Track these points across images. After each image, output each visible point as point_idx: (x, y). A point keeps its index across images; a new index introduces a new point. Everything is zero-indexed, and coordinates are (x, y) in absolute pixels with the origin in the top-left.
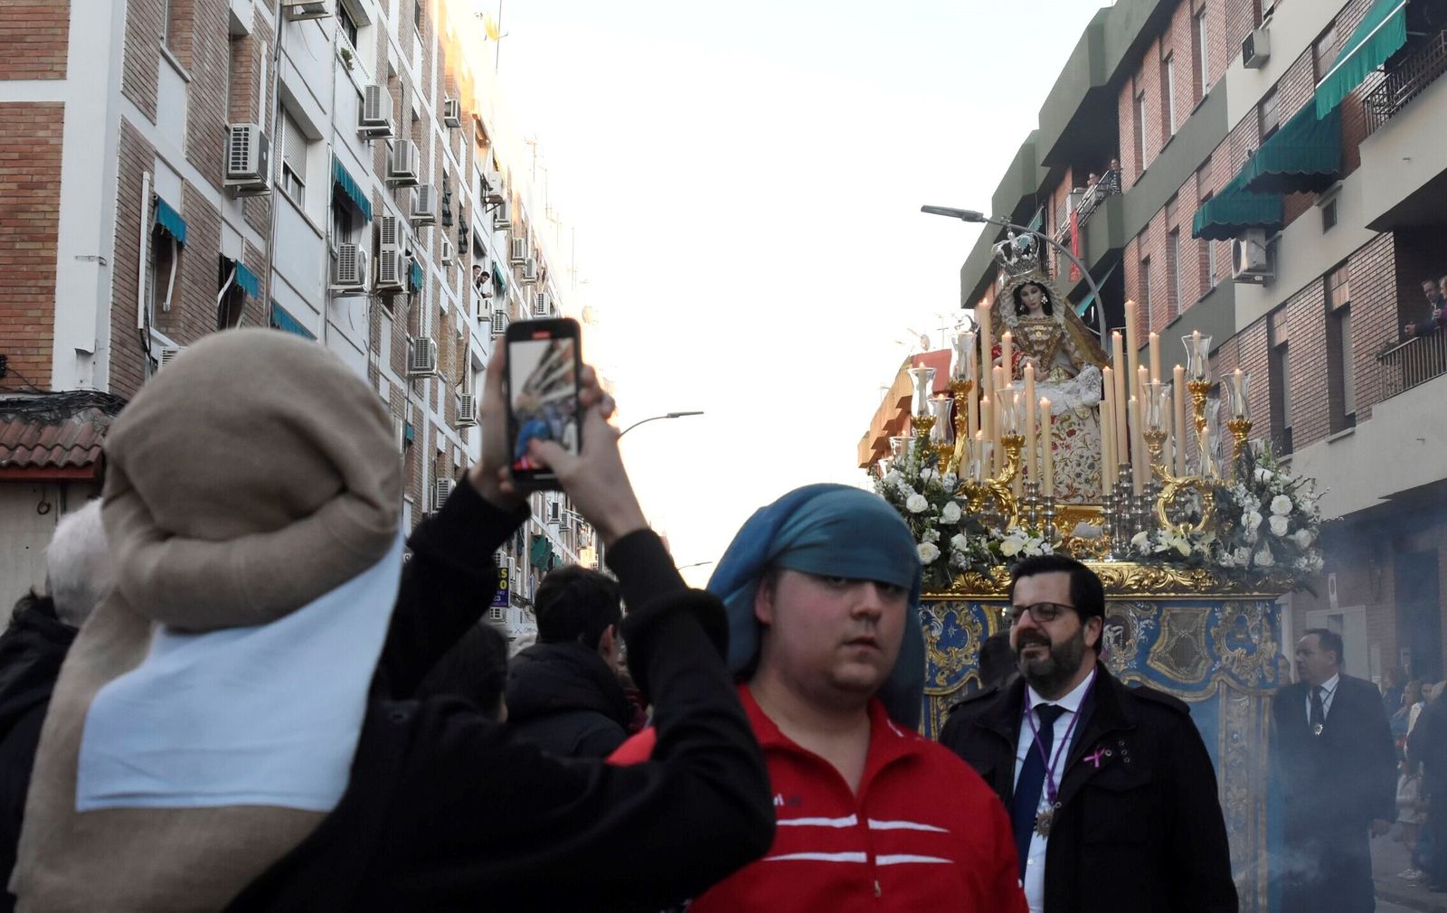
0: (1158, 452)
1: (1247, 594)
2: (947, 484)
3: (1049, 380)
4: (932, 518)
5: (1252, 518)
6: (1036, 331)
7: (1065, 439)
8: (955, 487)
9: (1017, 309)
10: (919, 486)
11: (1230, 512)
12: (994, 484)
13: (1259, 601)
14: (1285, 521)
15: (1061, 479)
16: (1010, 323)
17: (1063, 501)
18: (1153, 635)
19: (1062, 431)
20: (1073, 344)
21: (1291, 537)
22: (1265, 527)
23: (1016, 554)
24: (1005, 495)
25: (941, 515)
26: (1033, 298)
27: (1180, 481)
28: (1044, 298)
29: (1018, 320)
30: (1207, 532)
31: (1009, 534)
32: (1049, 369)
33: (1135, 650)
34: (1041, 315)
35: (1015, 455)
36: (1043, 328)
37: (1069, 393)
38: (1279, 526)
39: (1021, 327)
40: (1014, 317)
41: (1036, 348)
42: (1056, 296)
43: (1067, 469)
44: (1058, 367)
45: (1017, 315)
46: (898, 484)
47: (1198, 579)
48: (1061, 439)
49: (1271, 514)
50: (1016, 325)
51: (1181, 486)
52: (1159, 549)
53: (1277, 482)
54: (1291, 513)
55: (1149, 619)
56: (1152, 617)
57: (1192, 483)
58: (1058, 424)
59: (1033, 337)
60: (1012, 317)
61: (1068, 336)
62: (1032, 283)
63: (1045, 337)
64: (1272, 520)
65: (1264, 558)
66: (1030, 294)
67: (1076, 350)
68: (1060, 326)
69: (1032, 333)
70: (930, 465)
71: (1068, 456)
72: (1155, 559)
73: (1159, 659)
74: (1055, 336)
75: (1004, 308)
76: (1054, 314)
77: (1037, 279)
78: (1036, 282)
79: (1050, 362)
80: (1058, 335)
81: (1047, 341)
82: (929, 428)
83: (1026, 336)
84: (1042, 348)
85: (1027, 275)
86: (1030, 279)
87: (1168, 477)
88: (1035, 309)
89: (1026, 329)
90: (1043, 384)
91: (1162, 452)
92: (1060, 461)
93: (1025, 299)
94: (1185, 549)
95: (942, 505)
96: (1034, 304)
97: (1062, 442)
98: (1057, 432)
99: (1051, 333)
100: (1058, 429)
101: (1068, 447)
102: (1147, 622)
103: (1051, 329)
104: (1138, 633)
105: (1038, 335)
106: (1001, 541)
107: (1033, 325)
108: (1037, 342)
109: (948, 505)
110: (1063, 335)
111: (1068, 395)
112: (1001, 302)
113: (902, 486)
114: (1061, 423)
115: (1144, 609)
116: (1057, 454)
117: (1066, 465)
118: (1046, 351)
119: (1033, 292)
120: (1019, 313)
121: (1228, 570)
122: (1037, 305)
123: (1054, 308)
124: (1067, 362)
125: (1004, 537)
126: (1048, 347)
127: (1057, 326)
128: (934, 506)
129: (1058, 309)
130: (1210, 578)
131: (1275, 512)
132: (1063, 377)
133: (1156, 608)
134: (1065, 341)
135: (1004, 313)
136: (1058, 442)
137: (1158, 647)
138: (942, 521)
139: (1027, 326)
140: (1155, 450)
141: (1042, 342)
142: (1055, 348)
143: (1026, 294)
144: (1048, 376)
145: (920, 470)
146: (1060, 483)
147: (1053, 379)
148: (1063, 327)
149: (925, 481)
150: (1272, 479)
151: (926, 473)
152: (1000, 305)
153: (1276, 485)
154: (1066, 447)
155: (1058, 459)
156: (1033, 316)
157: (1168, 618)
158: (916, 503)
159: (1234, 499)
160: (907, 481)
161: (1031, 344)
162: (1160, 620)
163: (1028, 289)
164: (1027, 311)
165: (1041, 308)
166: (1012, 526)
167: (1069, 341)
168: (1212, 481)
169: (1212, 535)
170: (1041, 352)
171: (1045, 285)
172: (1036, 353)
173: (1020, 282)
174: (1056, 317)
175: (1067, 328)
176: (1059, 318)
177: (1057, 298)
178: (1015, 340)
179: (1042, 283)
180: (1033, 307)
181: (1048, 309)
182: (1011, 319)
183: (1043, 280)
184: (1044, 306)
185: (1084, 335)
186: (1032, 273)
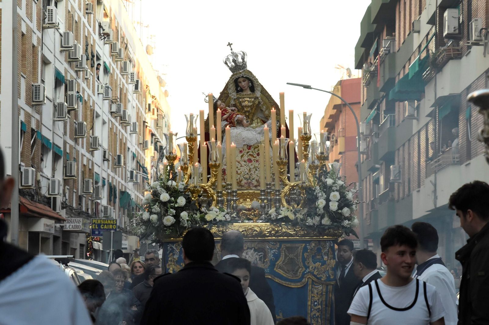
1: (321, 237)
2: (180, 187)
3: (252, 126)
4: (171, 204)
5: (321, 203)
6: (246, 101)
7: (256, 157)
8: (185, 189)
9: (236, 89)
10: (168, 189)
11: (312, 199)
12: (205, 186)
13: (327, 240)
14: (337, 204)
15: (253, 178)
16: (233, 97)
18: (277, 257)
19: (255, 153)
20: (264, 107)
21: (340, 211)
22: (327, 207)
23: (213, 220)
24: (210, 191)
25: (176, 202)
26: (244, 84)
27: (292, 184)
28: (250, 84)
29: (237, 95)
30: (303, 209)
31: (210, 210)
32: (252, 120)
33: (269, 263)
34: (249, 92)
35: (215, 172)
36: (248, 99)
37: (259, 133)
38: (334, 206)
39: (238, 98)
40: (235, 94)
41: (246, 109)
42: (256, 83)
43: (257, 172)
44: (257, 118)
45: (237, 92)
46: (157, 188)
47: (297, 231)
48: (254, 157)
49: (330, 201)
50: (235, 98)
51: (293, 186)
52: (280, 217)
53: (336, 185)
54: (339, 200)
55: (275, 249)
56: (277, 248)
57: (297, 185)
58: (252, 149)
59: (244, 104)
60: (234, 94)
61: (262, 103)
62: (243, 77)
63: (250, 104)
64: (331, 204)
65: (326, 221)
66: (242, 82)
67: (266, 110)
68: (258, 98)
69: (244, 102)
70: (174, 179)
71: (257, 165)
72: (277, 221)
73: (280, 268)
74: (255, 104)
75: (230, 89)
76: (255, 92)
77: (245, 75)
78: (245, 76)
79: (253, 116)
80: (257, 102)
81: (251, 105)
82: (174, 160)
83: (240, 103)
84: (249, 109)
85: (241, 73)
86: (241, 75)
87: (287, 182)
88: (246, 89)
89: (241, 100)
90: (247, 128)
91: (284, 170)
92: (253, 168)
93: (240, 84)
94: (292, 217)
95: (176, 198)
96: (244, 87)
97: (254, 159)
98: (252, 154)
99: (253, 102)
100: (252, 152)
101: (257, 161)
102: (274, 250)
103: (253, 100)
104: (270, 256)
105: (246, 103)
106: (206, 214)
107: (244, 98)
108: (246, 106)
109: (179, 198)
110: (259, 102)
111: (258, 135)
113: (159, 189)
114: (254, 149)
115: (273, 245)
116: (252, 165)
117: (256, 170)
118: (251, 111)
119: (244, 81)
120: (238, 92)
121: (310, 227)
122: (246, 88)
123: (255, 89)
124: (263, 116)
125: (208, 212)
126: (252, 109)
127: (256, 98)
128: (173, 199)
129: (257, 90)
130: (303, 230)
132: (260, 124)
133: (279, 244)
134: (261, 105)
135: (230, 91)
136: (252, 159)
137: (279, 262)
138: (176, 206)
139: (241, 98)
140: (281, 169)
141: (249, 106)
142: (255, 109)
143: (240, 82)
144: (251, 124)
145: (168, 180)
146: (253, 179)
147: (254, 125)
148: (260, 99)
149: (170, 186)
150: (334, 183)
151: (170, 183)
152: (228, 87)
153: (336, 186)
154: (256, 161)
156: (244, 93)
157: (284, 249)
158: (165, 197)
159: (315, 193)
160: (162, 187)
161: (243, 107)
162: (281, 249)
163: (241, 80)
164: (242, 90)
165: (248, 89)
166: (213, 207)
167: (263, 105)
168: (304, 185)
169: (306, 210)
170: (248, 111)
171: (250, 78)
172: (246, 112)
173: (237, 77)
174: (256, 93)
175: (262, 99)
176: (258, 94)
177: (257, 83)
178: (235, 105)
179: (248, 77)
180: (244, 88)
181: (252, 89)
182: (233, 95)
183: (248, 75)
184: (250, 88)
185: (270, 102)
186: (243, 72)
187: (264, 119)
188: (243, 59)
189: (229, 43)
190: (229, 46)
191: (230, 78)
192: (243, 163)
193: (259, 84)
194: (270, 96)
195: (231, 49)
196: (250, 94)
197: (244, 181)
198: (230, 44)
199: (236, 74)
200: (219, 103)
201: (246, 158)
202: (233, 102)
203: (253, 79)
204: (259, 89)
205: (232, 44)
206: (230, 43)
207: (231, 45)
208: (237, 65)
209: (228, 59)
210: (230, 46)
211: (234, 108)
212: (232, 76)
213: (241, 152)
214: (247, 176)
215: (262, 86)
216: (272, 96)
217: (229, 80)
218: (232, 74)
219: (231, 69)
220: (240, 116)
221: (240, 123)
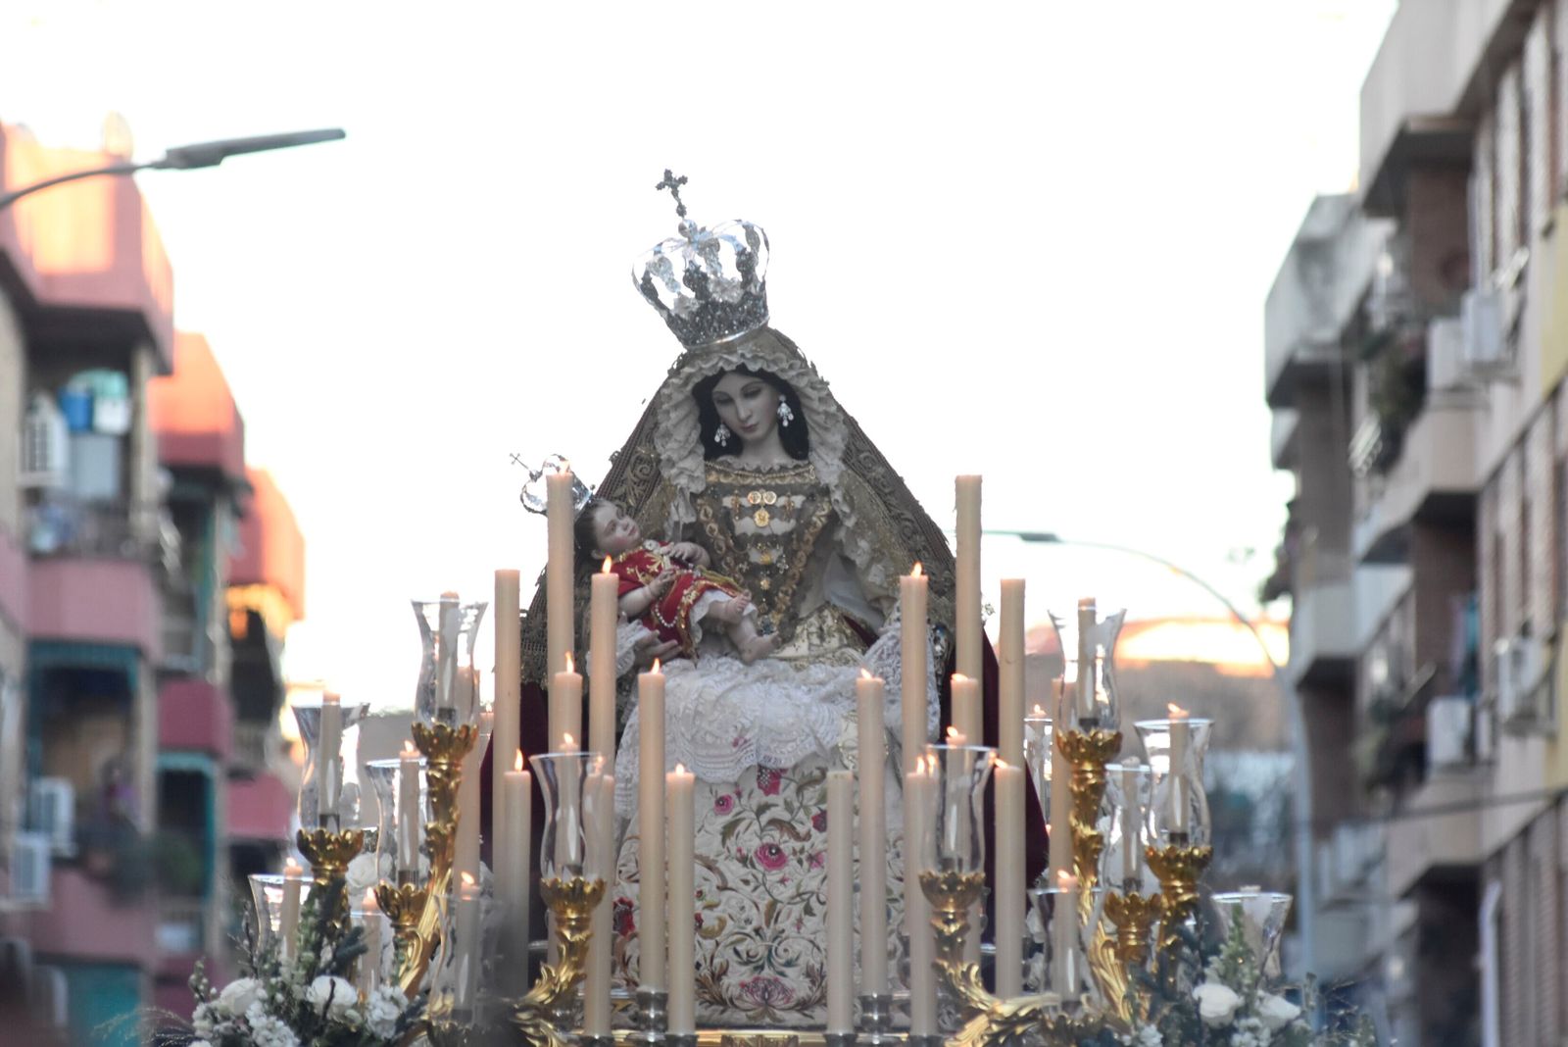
0: (953, 928)
2: (376, 1014)
3: (789, 651)
6: (756, 507)
7: (808, 836)
8: (401, 1023)
9: (706, 438)
10: (307, 1024)
12: (515, 1011)
15: (791, 955)
16: (683, 481)
17: (794, 1017)
19: (801, 815)
20: (863, 544)
24: (545, 1039)
26: (750, 410)
27: (1005, 1009)
28: (784, 409)
29: (708, 470)
32: (793, 619)
34: (778, 458)
35: (574, 930)
36: (771, 498)
37: (830, 698)
39: (714, 493)
40: (694, 464)
41: (757, 557)
42: (816, 405)
43: (810, 923)
44: (820, 610)
45: (707, 457)
46: (250, 1014)
48: (797, 837)
50: (698, 487)
51: (1010, 1022)
53: (1254, 1021)
57: (1033, 1016)
58: (788, 791)
59: (745, 526)
60: (689, 464)
61: (850, 523)
62: (742, 370)
63: (781, 527)
66: (739, 401)
67: (873, 560)
68: (826, 492)
69: (744, 512)
70: (343, 967)
71: (813, 885)
74: (809, 524)
75: (668, 435)
76: (813, 456)
77: (755, 358)
78: (753, 367)
79: (798, 597)
80: (819, 518)
81: (788, 536)
82: (345, 861)
83: (726, 519)
84: (773, 556)
85: (730, 348)
86: (735, 359)
87: (978, 995)
88: (759, 443)
89: (728, 502)
90: (761, 668)
91: (965, 929)
92: (791, 901)
93: (725, 412)
96: (752, 429)
97: (798, 845)
98: (786, 816)
99: (799, 513)
100: (788, 806)
101: (815, 859)
103: (798, 501)
105: (761, 519)
107: (747, 489)
108: (758, 538)
110: (834, 519)
111: (825, 707)
112: (660, 417)
114: (800, 790)
116: (783, 881)
117: (808, 911)
118: (784, 566)
119: (749, 394)
120: (712, 452)
122: (759, 433)
123: (813, 438)
124: (852, 594)
126: (791, 555)
127: (819, 493)
129: (823, 443)
132: (834, 642)
134: (841, 535)
135: (668, 450)
136: (788, 845)
139: (728, 490)
140: (948, 922)
141: (773, 540)
142: (810, 556)
143: (729, 401)
144: (787, 639)
145: (312, 972)
146: (789, 964)
147: (800, 648)
148: (837, 496)
149: (318, 1010)
150: (1240, 1012)
151: (320, 989)
152: (656, 425)
153: (1253, 1030)
154: (811, 858)
155: (784, 893)
156: (750, 461)
160: (274, 1009)
161: (740, 543)
163: (732, 386)
164: (736, 445)
165: (775, 437)
167: (854, 533)
168: (1075, 1020)
170: (770, 569)
171: (784, 377)
172: (755, 571)
173: (707, 367)
174: (820, 464)
175: (849, 499)
176: (827, 467)
177: (822, 408)
178: (693, 532)
179: (773, 369)
180: (749, 436)
181: (796, 441)
182: (687, 470)
183: (775, 362)
184: (782, 431)
185: (897, 518)
186: (743, 341)
187: (857, 614)
188: (746, 263)
189: (668, 173)
190: (668, 190)
191: (673, 373)
192: (734, 871)
193: (833, 409)
194: (899, 481)
195: (681, 211)
196: (783, 468)
197: (737, 977)
198: (671, 182)
199: (707, 354)
200: (605, 514)
201: (750, 840)
202: (681, 514)
203: (802, 383)
204: (837, 438)
205: (683, 180)
206: (676, 175)
207: (681, 188)
208: (715, 305)
209: (661, 264)
210: (675, 193)
211: (686, 548)
212: (683, 361)
213: (723, 804)
214: (758, 947)
215: (851, 423)
216: (909, 484)
217: (665, 384)
218: (681, 349)
219: (673, 322)
220: (721, 600)
221: (720, 635)
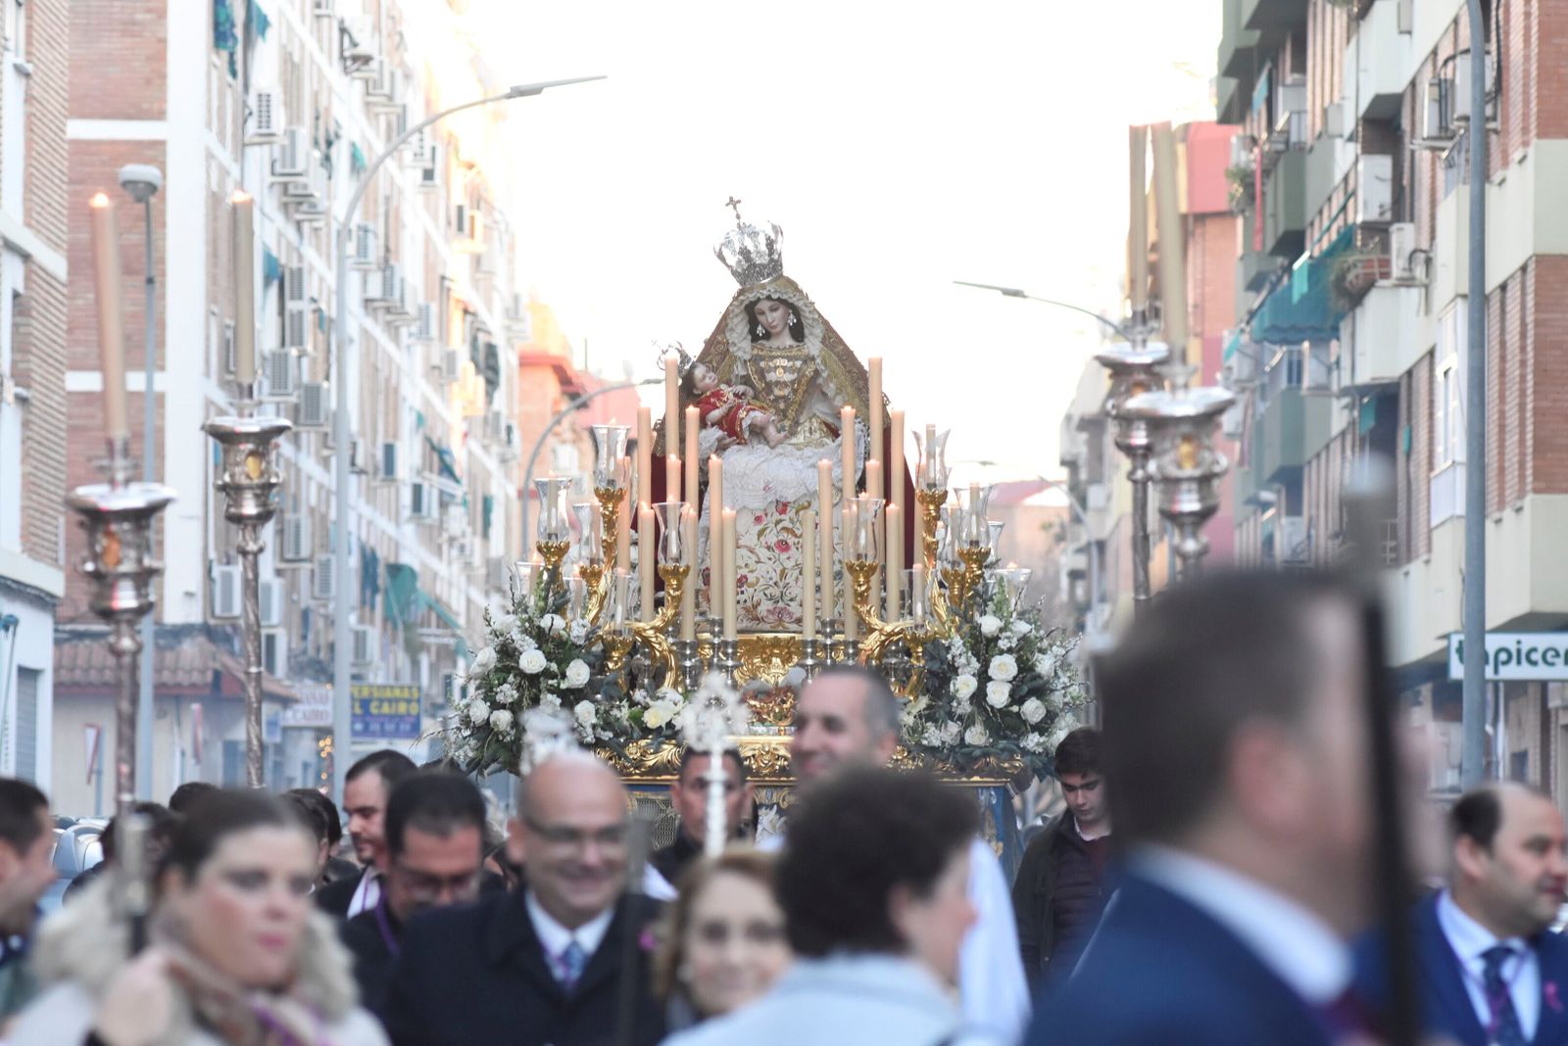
0: (863, 588)
1: (964, 779)
2: (575, 633)
3: (794, 440)
4: (550, 682)
5: (964, 685)
6: (776, 367)
7: (801, 536)
8: (588, 638)
9: (752, 332)
10: (541, 637)
11: (940, 674)
12: (645, 630)
13: (982, 788)
14: (1007, 688)
15: (793, 596)
16: (740, 354)
19: (798, 525)
20: (832, 385)
21: (1015, 709)
22: (979, 697)
23: (664, 726)
24: (660, 644)
25: (564, 676)
26: (774, 318)
27: (888, 628)
28: (792, 316)
29: (753, 348)
30: (916, 698)
31: (658, 698)
32: (797, 423)
34: (788, 341)
35: (675, 590)
36: (785, 363)
37: (813, 465)
38: (998, 695)
39: (755, 359)
40: (746, 344)
41: (777, 392)
42: (807, 315)
43: (802, 579)
44: (810, 419)
45: (752, 341)
46: (512, 634)
47: (897, 760)
48: (796, 536)
49: (990, 679)
50: (747, 357)
51: (889, 635)
53: (1009, 634)
54: (1015, 678)
57: (901, 632)
58: (791, 513)
59: (771, 377)
60: (743, 345)
61: (825, 375)
62: (769, 298)
63: (788, 377)
64: (990, 687)
65: (976, 736)
66: (768, 313)
67: (837, 394)
68: (813, 359)
69: (770, 370)
70: (559, 609)
74: (804, 375)
75: (732, 330)
76: (806, 340)
77: (776, 292)
78: (775, 296)
79: (799, 412)
80: (809, 372)
81: (793, 382)
82: (561, 556)
83: (762, 374)
84: (786, 392)
85: (763, 287)
86: (765, 292)
87: (875, 621)
88: (779, 334)
89: (763, 364)
90: (779, 450)
91: (868, 589)
92: (793, 568)
93: (761, 318)
95: (564, 662)
96: (775, 327)
97: (796, 540)
98: (790, 526)
99: (799, 370)
100: (791, 520)
103: (798, 364)
105: (779, 373)
106: (646, 708)
107: (772, 358)
108: (777, 383)
109: (572, 664)
110: (817, 373)
111: (810, 470)
112: (729, 321)
113: (516, 635)
114: (797, 512)
116: (788, 558)
117: (801, 573)
118: (791, 396)
119: (773, 310)
120: (755, 338)
121: (932, 750)
122: (778, 329)
123: (806, 331)
124: (827, 411)
125: (651, 703)
126: (795, 391)
127: (808, 359)
128: (554, 667)
129: (812, 333)
130: (914, 759)
131: (994, 677)
132: (817, 435)
134: (820, 381)
135: (732, 337)
136: (791, 540)
138: (563, 686)
139: (763, 358)
140: (860, 585)
141: (785, 384)
142: (805, 392)
143: (763, 313)
145: (543, 612)
146: (791, 600)
147: (800, 439)
148: (818, 361)
149: (546, 631)
150: (1001, 630)
151: (545, 622)
152: (727, 325)
153: (1008, 638)
154: (803, 547)
155: (789, 564)
156: (774, 343)
158: (532, 660)
159: (949, 657)
160: (525, 631)
161: (769, 387)
163: (764, 305)
164: (768, 336)
165: (787, 331)
166: (666, 688)
167: (827, 380)
168: (920, 633)
169: (924, 702)
170: (784, 398)
171: (790, 301)
172: (777, 399)
173: (751, 296)
174: (810, 345)
175: (824, 362)
176: (813, 346)
177: (810, 316)
178: (746, 380)
179: (785, 297)
180: (773, 331)
181: (798, 332)
183: (786, 293)
184: (790, 328)
185: (849, 372)
186: (770, 283)
187: (830, 420)
188: (770, 244)
189: (731, 199)
190: (731, 206)
191: (735, 299)
192: (764, 553)
193: (817, 316)
194: (852, 352)
195: (738, 217)
196: (791, 347)
197: (765, 607)
198: (733, 203)
199: (751, 290)
200: (699, 372)
201: (772, 538)
202: (740, 371)
203: (800, 304)
204: (819, 331)
205: (739, 202)
206: (735, 199)
207: (738, 205)
208: (755, 265)
209: (728, 243)
210: (735, 208)
211: (741, 388)
212: (741, 293)
213: (758, 519)
214: (776, 592)
215: (826, 323)
217: (731, 305)
218: (737, 287)
219: (734, 273)
220: (758, 416)
221: (758, 432)
